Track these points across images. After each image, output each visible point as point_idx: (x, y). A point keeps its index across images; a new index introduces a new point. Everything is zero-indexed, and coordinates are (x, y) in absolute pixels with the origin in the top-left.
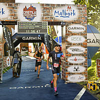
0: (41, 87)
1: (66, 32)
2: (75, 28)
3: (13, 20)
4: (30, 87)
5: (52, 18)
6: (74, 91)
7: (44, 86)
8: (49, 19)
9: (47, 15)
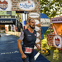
0: (12, 53)
1: (28, 17)
2: (33, 15)
4: (4, 53)
5: (18, 9)
7: (14, 52)
8: (16, 9)
9: (15, 6)
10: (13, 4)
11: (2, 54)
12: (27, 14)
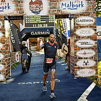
0: (49, 82)
1: (74, 25)
2: (84, 21)
3: (19, 15)
4: (38, 83)
5: (59, 11)
6: (83, 86)
8: (56, 12)
9: (54, 8)
10: (50, 5)
11: (34, 83)
12: (73, 19)
